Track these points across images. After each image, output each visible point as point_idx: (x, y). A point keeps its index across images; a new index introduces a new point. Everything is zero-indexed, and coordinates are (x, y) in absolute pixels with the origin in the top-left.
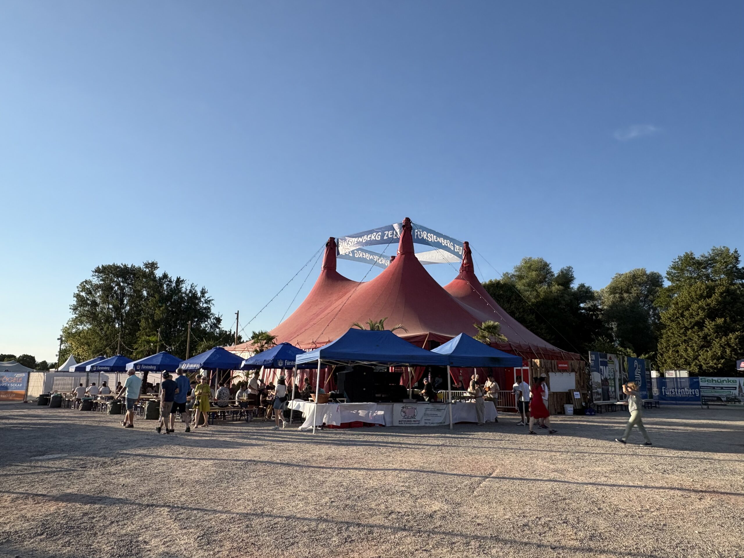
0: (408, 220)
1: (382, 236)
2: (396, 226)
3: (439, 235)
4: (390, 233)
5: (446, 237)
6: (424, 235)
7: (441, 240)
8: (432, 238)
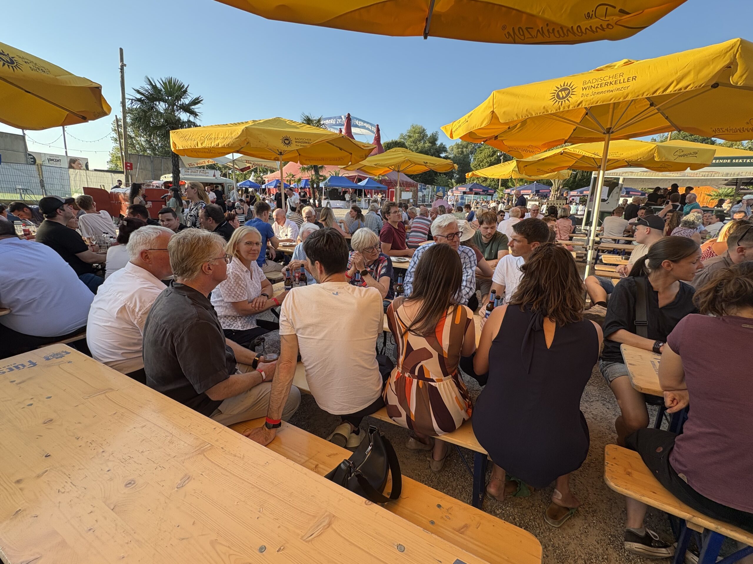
0: (349, 114)
1: (336, 122)
2: (343, 117)
3: (364, 122)
4: (340, 120)
5: (368, 123)
6: (357, 122)
7: (365, 124)
8: (361, 124)
